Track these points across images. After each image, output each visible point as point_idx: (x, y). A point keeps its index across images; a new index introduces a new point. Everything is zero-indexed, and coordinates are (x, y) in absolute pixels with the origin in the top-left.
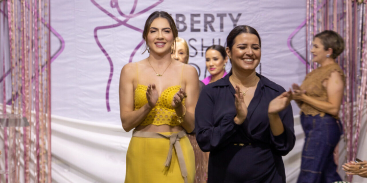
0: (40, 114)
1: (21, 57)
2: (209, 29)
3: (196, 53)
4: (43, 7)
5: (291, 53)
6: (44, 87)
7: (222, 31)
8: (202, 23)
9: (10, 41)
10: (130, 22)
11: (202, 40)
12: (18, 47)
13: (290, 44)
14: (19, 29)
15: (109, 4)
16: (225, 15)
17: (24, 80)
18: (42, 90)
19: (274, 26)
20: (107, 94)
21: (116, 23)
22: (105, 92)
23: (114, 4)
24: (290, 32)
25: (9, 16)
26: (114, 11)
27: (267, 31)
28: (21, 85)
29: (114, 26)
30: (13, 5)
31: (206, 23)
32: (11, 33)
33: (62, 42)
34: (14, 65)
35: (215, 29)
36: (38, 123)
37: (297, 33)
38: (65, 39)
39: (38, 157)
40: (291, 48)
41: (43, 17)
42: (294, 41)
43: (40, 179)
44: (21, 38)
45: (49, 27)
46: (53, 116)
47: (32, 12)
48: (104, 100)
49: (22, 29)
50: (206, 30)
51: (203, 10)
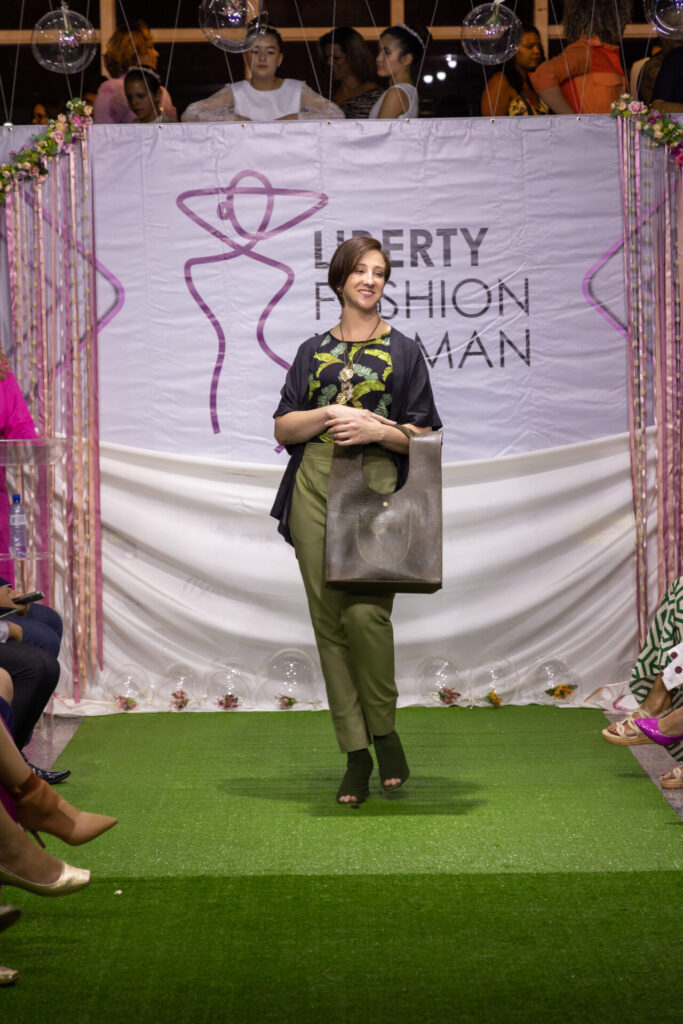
0: (75, 439)
1: (35, 323)
2: (421, 261)
3: (396, 311)
4: (79, 220)
5: (592, 309)
6: (83, 384)
7: (449, 265)
8: (407, 250)
9: (11, 289)
10: (259, 248)
11: (408, 283)
12: (28, 302)
13: (589, 290)
14: (31, 265)
15: (215, 213)
16: (453, 232)
17: (42, 370)
18: (80, 391)
19: (554, 253)
20: (213, 398)
21: (229, 250)
22: (207, 392)
23: (225, 211)
24: (588, 264)
25: (9, 239)
26: (225, 227)
27: (539, 265)
28: (34, 380)
29: (225, 257)
30: (18, 216)
31: (415, 248)
32: (13, 274)
33: (118, 290)
34: (20, 339)
35: (433, 261)
36: (70, 458)
37: (602, 266)
38: (125, 285)
39: (71, 529)
40: (590, 299)
41: (79, 239)
42: (597, 283)
43: (75, 575)
44: (35, 284)
45: (93, 261)
46: (102, 443)
47: (57, 231)
48: (207, 410)
49: (36, 265)
50: (414, 264)
51: (408, 221)
